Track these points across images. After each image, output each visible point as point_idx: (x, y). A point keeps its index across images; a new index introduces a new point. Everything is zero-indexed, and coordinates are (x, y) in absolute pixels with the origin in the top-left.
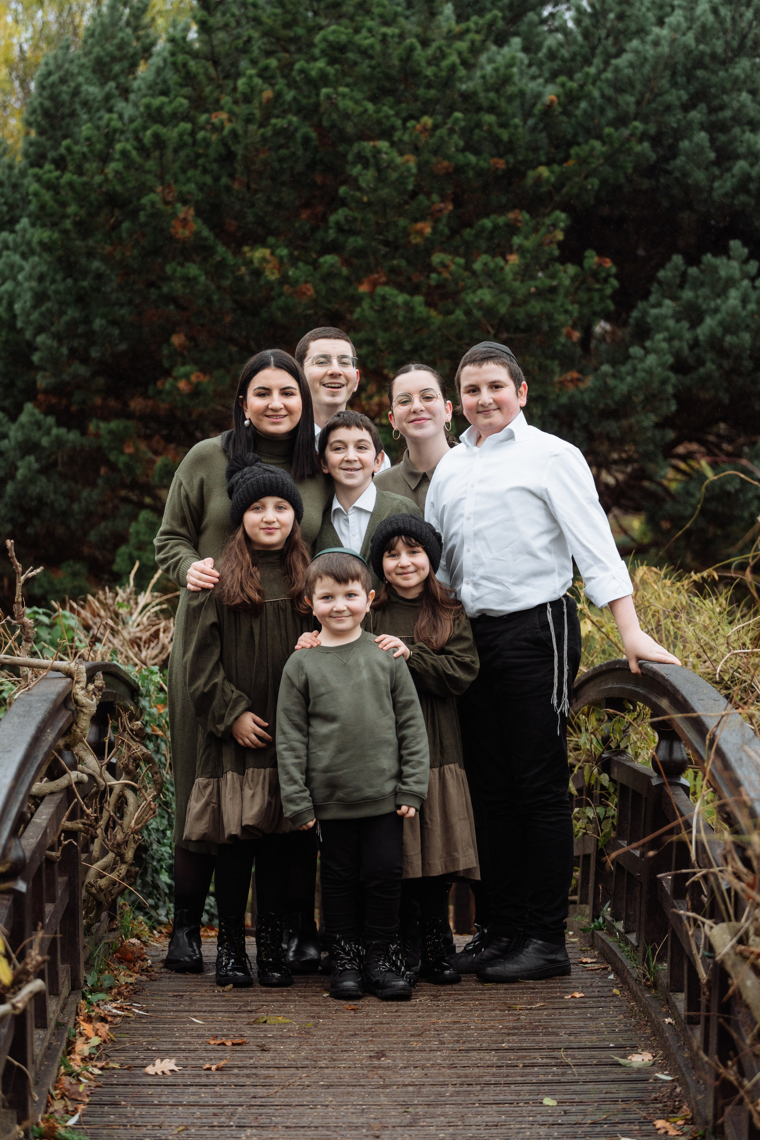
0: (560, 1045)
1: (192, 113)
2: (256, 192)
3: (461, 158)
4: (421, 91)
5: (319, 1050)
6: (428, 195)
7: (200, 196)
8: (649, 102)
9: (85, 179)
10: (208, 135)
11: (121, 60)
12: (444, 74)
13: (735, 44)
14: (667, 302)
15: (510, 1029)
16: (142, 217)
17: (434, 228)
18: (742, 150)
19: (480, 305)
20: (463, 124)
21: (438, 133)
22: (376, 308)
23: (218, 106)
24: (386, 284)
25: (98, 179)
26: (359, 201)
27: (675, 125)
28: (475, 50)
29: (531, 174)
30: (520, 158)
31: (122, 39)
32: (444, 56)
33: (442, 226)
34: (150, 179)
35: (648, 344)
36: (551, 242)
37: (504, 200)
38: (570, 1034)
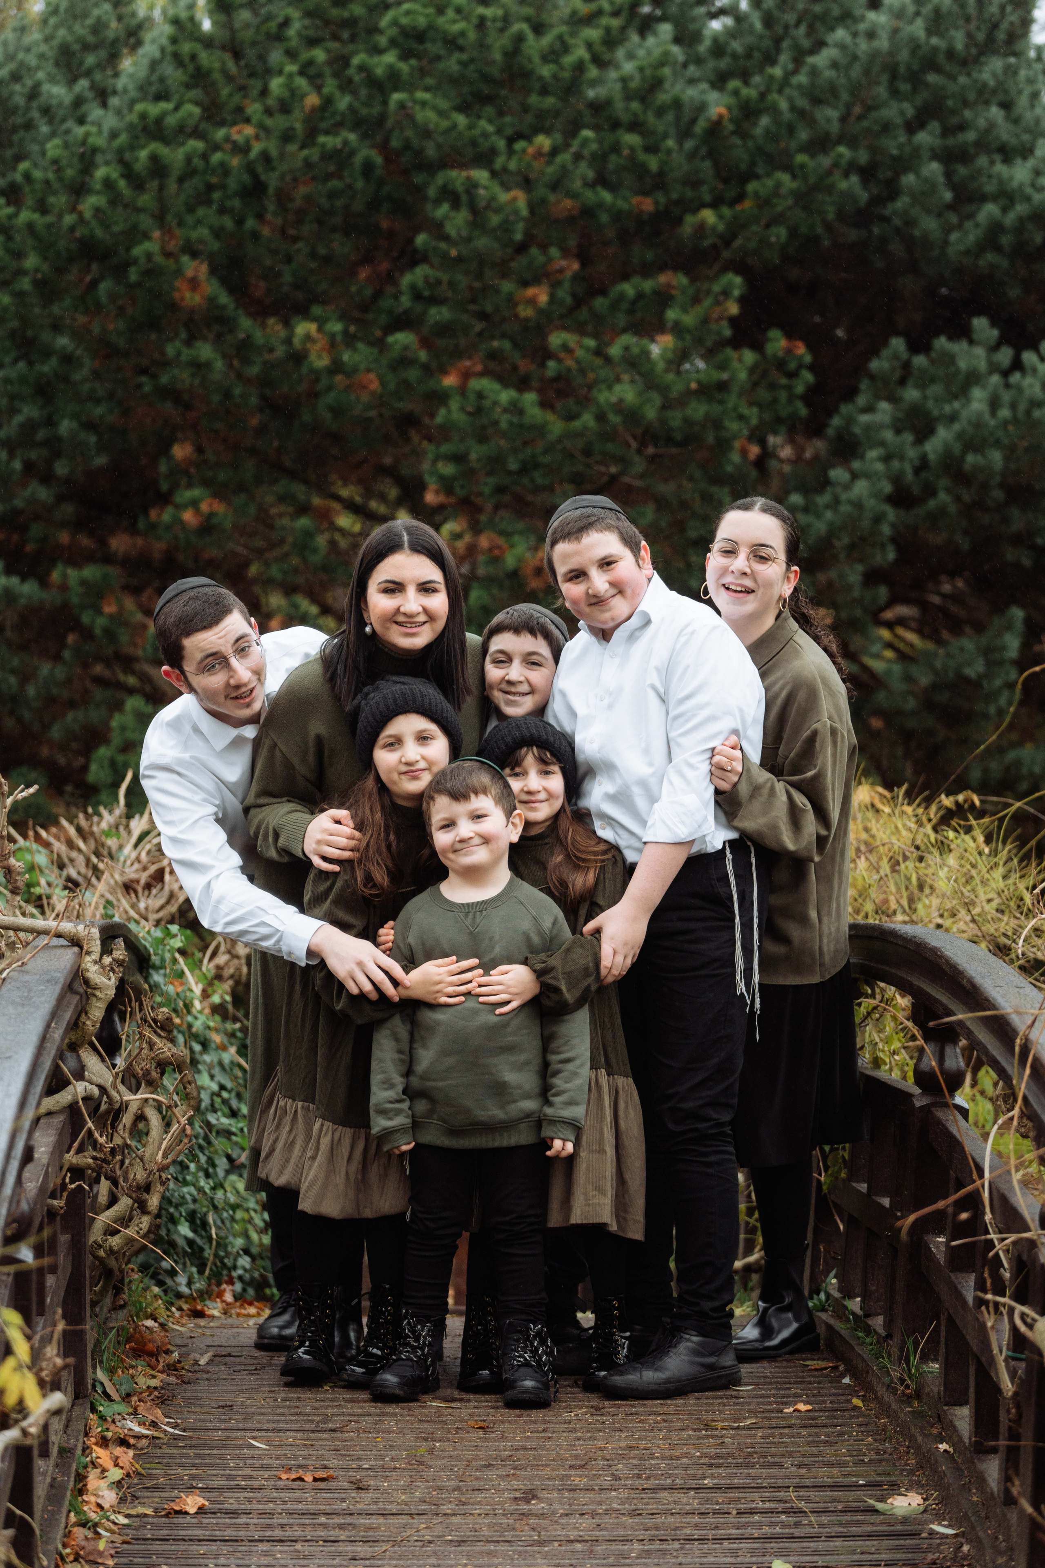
0: (787, 1482)
1: (203, 126)
2: (295, 239)
3: (590, 196)
4: (534, 99)
5: (440, 1488)
6: (544, 248)
7: (215, 246)
8: (861, 118)
9: (49, 219)
10: (227, 158)
11: (94, 48)
12: (566, 75)
13: (981, 36)
14: (884, 405)
15: (711, 1458)
16: (133, 275)
17: (552, 296)
18: (990, 188)
19: (619, 407)
20: (594, 146)
21: (559, 159)
22: (470, 409)
23: (240, 116)
24: (481, 375)
25: (69, 219)
26: (445, 256)
27: (895, 152)
28: (611, 41)
29: (690, 220)
30: (674, 196)
31: (99, 18)
32: (566, 49)
33: (561, 293)
34: (146, 221)
35: (856, 465)
36: (721, 318)
37: (649, 256)
38: (799, 1466)
